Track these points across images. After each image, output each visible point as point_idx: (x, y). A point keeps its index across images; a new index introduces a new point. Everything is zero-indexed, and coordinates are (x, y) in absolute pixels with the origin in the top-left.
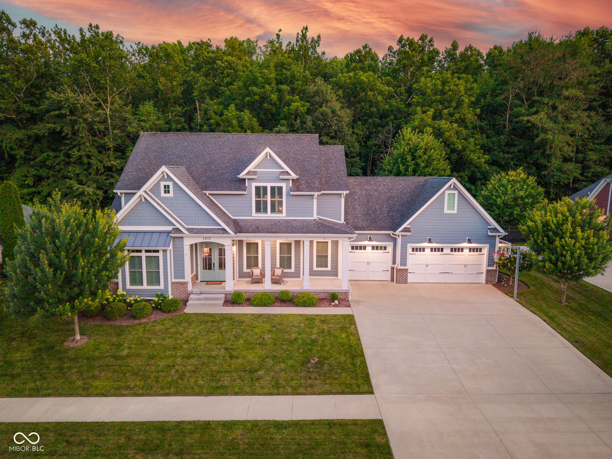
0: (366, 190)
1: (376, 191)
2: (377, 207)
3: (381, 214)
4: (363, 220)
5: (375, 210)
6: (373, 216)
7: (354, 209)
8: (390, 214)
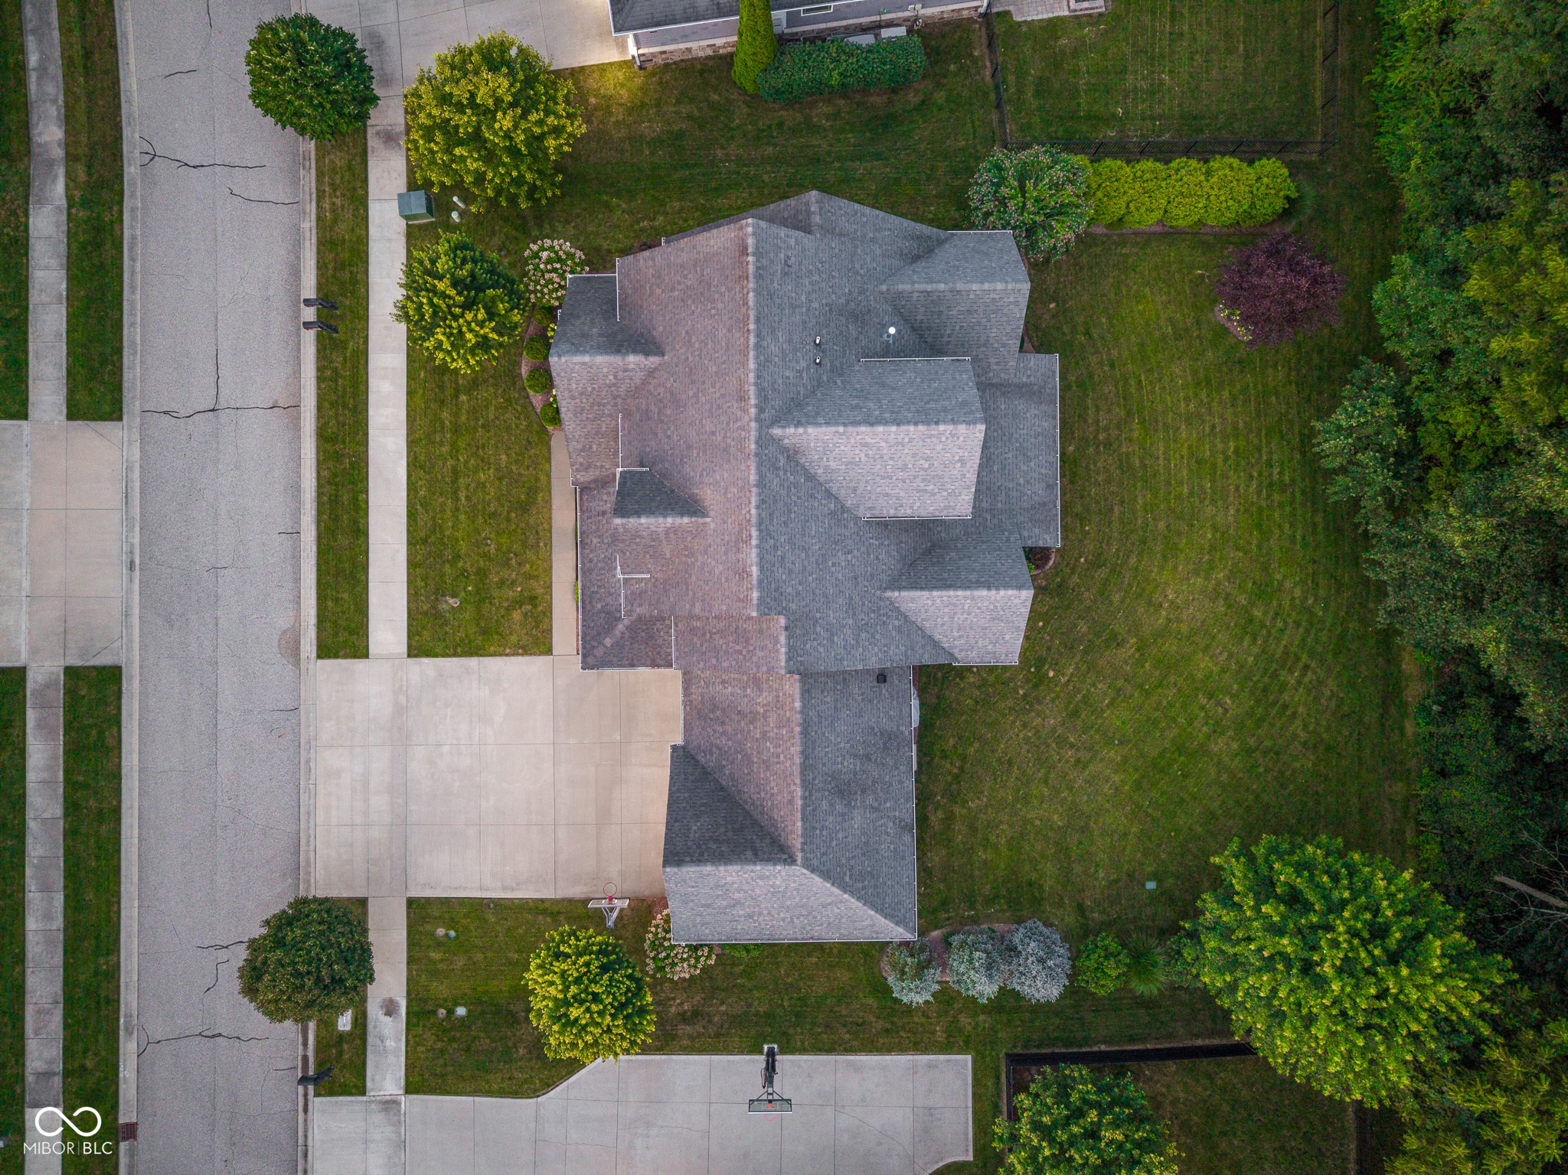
0: (765, 716)
1: (764, 734)
2: (728, 728)
3: (715, 731)
4: (702, 695)
5: (723, 723)
6: (712, 716)
7: (723, 682)
8: (714, 750)
